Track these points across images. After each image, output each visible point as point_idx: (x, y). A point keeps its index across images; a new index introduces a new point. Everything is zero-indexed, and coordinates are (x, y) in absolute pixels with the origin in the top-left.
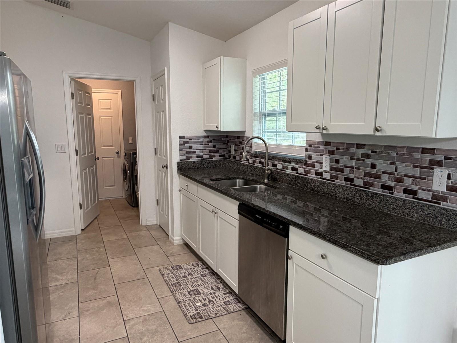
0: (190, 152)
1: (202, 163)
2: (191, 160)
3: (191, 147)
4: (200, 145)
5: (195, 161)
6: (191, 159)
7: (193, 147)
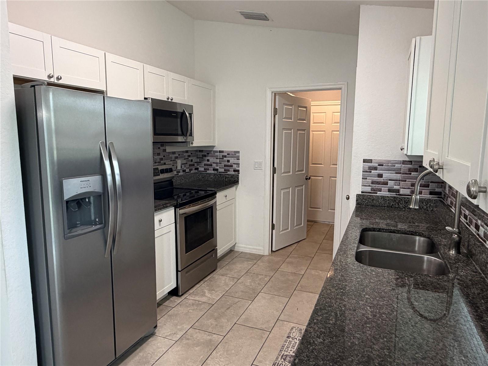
0: (378, 183)
1: (395, 201)
2: (379, 194)
3: (380, 176)
4: (396, 173)
5: (384, 196)
6: (378, 192)
7: (384, 176)
